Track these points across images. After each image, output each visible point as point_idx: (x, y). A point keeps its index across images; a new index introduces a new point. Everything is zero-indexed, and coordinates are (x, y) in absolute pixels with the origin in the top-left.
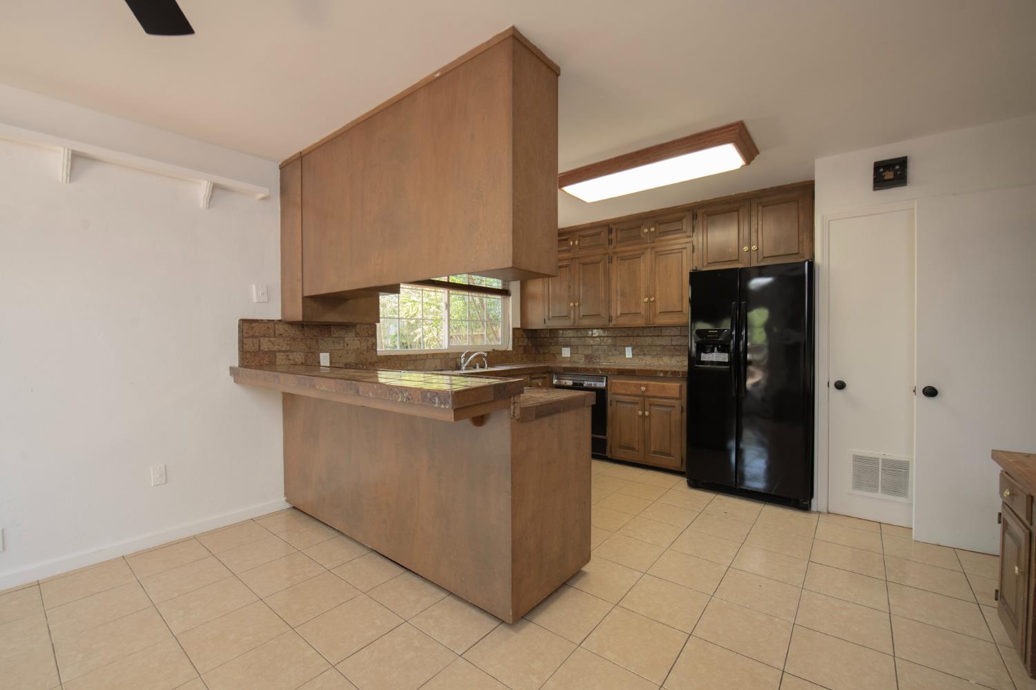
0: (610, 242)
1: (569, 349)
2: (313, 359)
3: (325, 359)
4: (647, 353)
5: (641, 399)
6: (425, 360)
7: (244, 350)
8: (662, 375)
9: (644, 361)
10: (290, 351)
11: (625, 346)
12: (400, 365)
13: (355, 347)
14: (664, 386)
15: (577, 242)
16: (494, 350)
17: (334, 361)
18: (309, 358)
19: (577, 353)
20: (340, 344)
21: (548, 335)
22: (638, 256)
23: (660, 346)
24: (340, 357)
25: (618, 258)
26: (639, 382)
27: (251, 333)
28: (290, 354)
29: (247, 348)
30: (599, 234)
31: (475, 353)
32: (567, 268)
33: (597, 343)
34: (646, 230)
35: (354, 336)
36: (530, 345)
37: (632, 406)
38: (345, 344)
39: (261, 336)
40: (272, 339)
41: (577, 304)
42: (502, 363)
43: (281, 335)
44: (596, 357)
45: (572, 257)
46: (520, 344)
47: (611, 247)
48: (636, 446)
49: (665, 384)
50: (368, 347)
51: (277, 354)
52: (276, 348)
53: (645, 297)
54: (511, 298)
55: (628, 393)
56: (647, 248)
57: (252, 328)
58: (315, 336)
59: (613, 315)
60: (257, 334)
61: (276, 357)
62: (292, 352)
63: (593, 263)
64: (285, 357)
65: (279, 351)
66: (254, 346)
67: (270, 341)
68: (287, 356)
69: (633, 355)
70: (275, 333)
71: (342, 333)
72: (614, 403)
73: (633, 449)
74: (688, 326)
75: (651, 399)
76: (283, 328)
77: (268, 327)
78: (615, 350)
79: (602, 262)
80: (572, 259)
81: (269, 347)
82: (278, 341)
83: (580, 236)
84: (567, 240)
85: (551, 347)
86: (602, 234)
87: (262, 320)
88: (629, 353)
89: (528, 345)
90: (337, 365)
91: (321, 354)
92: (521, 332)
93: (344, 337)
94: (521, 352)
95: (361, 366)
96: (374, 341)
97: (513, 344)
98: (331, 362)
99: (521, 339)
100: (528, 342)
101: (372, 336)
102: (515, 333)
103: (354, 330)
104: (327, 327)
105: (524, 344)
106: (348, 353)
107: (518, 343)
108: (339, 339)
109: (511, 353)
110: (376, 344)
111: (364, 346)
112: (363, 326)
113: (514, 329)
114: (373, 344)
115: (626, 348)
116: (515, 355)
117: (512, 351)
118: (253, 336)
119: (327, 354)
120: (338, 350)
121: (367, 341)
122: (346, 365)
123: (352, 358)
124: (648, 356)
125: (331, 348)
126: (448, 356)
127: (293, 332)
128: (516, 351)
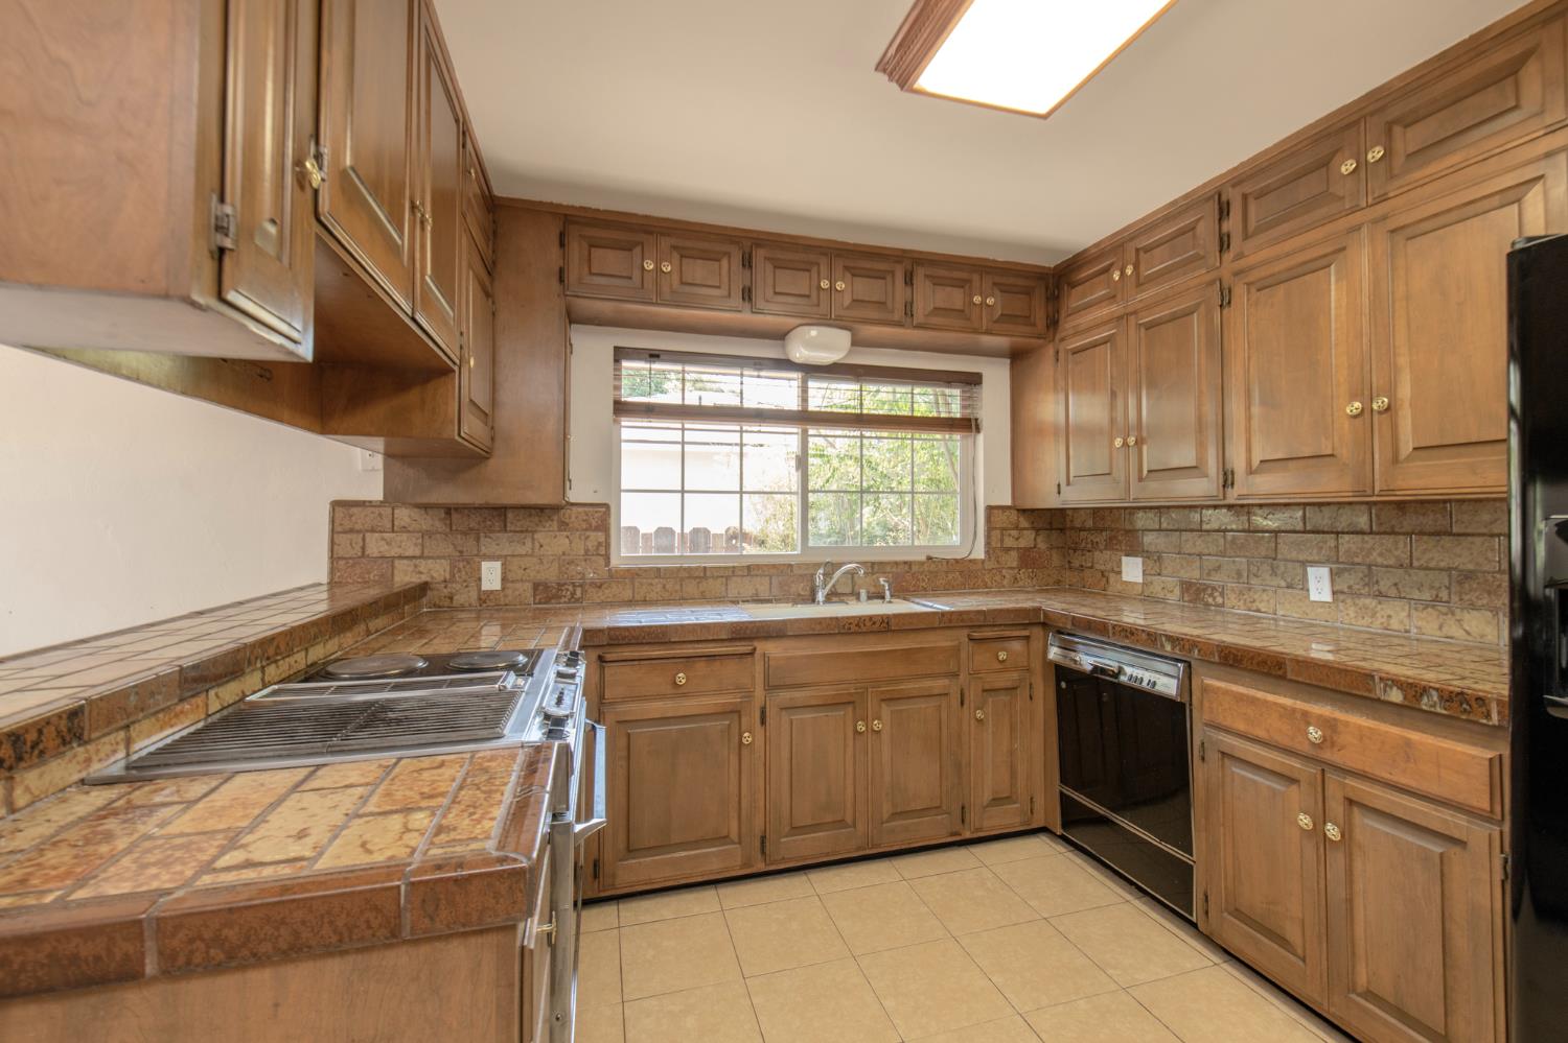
0: (1224, 243)
1: (1139, 560)
2: (467, 573)
4: (1393, 592)
5: (1314, 770)
6: (727, 578)
7: (335, 556)
8: (1396, 696)
9: (1381, 619)
10: (420, 557)
11: (1304, 564)
12: (664, 587)
13: (558, 551)
14: (1408, 743)
15: (1129, 271)
16: (929, 558)
17: (510, 576)
18: (459, 571)
19: (1161, 575)
20: (524, 544)
21: (1090, 523)
22: (1324, 262)
23: (1449, 569)
24: (525, 569)
25: (1249, 284)
26: (1299, 705)
27: (348, 525)
28: (420, 563)
29: (340, 552)
30: (1192, 228)
31: (845, 564)
32: (1109, 344)
33: (1213, 549)
34: (1348, 167)
35: (556, 528)
36: (1042, 546)
37: (1277, 786)
38: (537, 545)
39: (367, 531)
40: (387, 535)
41: (1131, 440)
42: (948, 589)
43: (404, 527)
44: (1214, 589)
45: (1122, 312)
46: (1009, 542)
47: (1228, 256)
48: (1293, 934)
49: (1414, 736)
50: (588, 550)
51: (397, 562)
52: (394, 552)
53: (1353, 397)
54: (981, 437)
55: (1261, 733)
56: (1358, 228)
57: (351, 516)
58: (471, 529)
59: (1238, 462)
60: (357, 527)
61: (393, 567)
62: (428, 558)
63: (1173, 318)
64: (411, 569)
65: (400, 557)
66: (353, 548)
67: (383, 539)
68: (416, 566)
69: (1334, 593)
70: (393, 525)
71: (527, 524)
72: (1213, 756)
73: (1283, 942)
74: (1506, 501)
75: (1349, 781)
76: (410, 516)
77: (380, 515)
78: (1274, 573)
79: (1202, 308)
80: (1120, 318)
81: (382, 549)
82: (399, 538)
83: (1137, 250)
84: (1106, 270)
85: (1097, 553)
86: (1201, 227)
87: (370, 502)
88: (1320, 585)
89: (1035, 547)
90: (518, 585)
91: (485, 565)
92: (1014, 515)
93: (534, 532)
94: (1015, 564)
95: (571, 588)
96: (602, 539)
97: (988, 544)
98: (504, 579)
99: (1014, 533)
100: (1035, 539)
101: (597, 529)
102: (992, 519)
103: (556, 518)
104: (499, 515)
105: (1023, 543)
106: (542, 563)
107: (1002, 541)
108: (523, 535)
109: (980, 566)
110: (608, 546)
111: (579, 548)
112: (574, 509)
113: (990, 509)
114: (600, 544)
115: (1311, 571)
116: (990, 570)
117: (983, 561)
118: (351, 531)
119: (497, 565)
120: (521, 556)
121: (587, 538)
122: (536, 586)
123: (550, 574)
124: (1398, 603)
125: (505, 553)
126: (791, 571)
127: (426, 522)
128: (998, 562)
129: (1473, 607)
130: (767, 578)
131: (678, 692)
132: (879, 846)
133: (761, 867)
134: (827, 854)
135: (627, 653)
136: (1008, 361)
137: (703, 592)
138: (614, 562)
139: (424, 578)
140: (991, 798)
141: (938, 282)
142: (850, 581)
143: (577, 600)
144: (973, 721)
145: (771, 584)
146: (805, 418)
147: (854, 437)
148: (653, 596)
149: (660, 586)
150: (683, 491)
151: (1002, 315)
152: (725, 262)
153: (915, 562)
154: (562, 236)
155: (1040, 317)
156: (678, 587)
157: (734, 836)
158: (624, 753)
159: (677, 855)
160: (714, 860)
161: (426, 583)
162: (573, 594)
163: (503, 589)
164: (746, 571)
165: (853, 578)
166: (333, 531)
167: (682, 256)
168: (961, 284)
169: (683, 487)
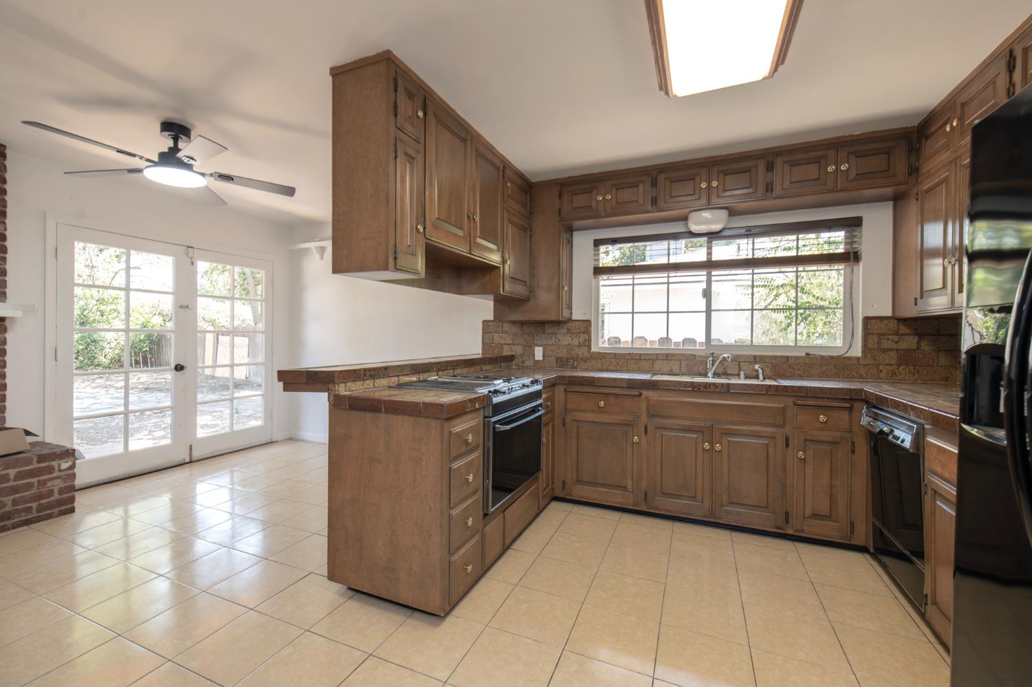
0: (1010, 92)
2: (529, 352)
3: (539, 353)
10: (512, 344)
13: (567, 343)
15: (955, 123)
17: (547, 354)
18: (527, 351)
20: (552, 339)
24: (552, 351)
27: (488, 330)
28: (512, 346)
30: (993, 82)
32: (945, 184)
35: (565, 332)
36: (925, 348)
38: (558, 340)
39: (494, 333)
40: (501, 335)
41: (953, 260)
42: (822, 377)
43: (506, 331)
45: (953, 157)
50: (580, 343)
51: (504, 346)
52: (503, 342)
54: (861, 265)
55: (947, 474)
57: (489, 327)
58: (532, 333)
60: (491, 331)
61: (503, 348)
62: (515, 345)
64: (508, 349)
65: (506, 344)
66: (490, 340)
67: (499, 336)
68: (510, 348)
70: (503, 329)
71: (553, 330)
76: (509, 326)
77: (499, 325)
80: (951, 162)
81: (499, 340)
82: (505, 336)
83: (962, 105)
84: (945, 124)
89: (918, 349)
90: (549, 358)
91: (536, 348)
92: (894, 324)
93: (556, 334)
94: (893, 362)
95: (572, 361)
96: (587, 338)
97: (865, 345)
98: (544, 356)
99: (895, 338)
100: (918, 343)
101: (584, 332)
102: (869, 326)
103: (565, 327)
104: (541, 324)
105: (903, 345)
106: (559, 349)
107: (879, 343)
108: (551, 335)
109: (855, 362)
110: (590, 341)
111: (576, 342)
112: (574, 323)
113: (867, 320)
114: (585, 340)
116: (866, 365)
117: (858, 359)
118: (489, 332)
119: (541, 348)
120: (550, 345)
121: (579, 337)
122: (557, 359)
123: (563, 353)
125: (544, 343)
126: (695, 359)
127: (515, 329)
128: (874, 359)
130: (678, 362)
131: (600, 410)
132: (720, 519)
133: (644, 508)
134: (684, 513)
135: (578, 388)
136: (892, 203)
137: (639, 367)
138: (594, 349)
139: (513, 353)
140: (811, 514)
141: (793, 164)
142: (737, 367)
143: (575, 368)
144: (796, 459)
145: (680, 365)
146: (710, 265)
147: (748, 274)
148: (612, 368)
149: (615, 363)
150: (633, 313)
151: (857, 175)
152: (641, 187)
153: (791, 357)
154: (560, 193)
155: (901, 168)
156: (625, 364)
157: (630, 487)
158: (576, 435)
159: (600, 489)
160: (617, 498)
161: (514, 355)
162: (573, 364)
163: (543, 360)
164: (665, 357)
165: (739, 365)
166: (483, 333)
167: (617, 189)
168: (816, 161)
169: (633, 310)
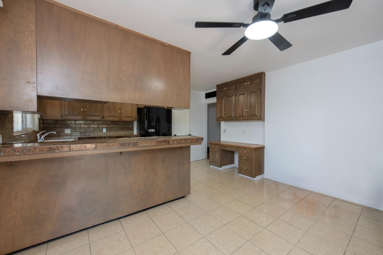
1: (69, 129)
9: (111, 133)
19: (75, 131)
23: (118, 128)
44: (87, 133)
59: (105, 116)
69: (106, 131)
78: (98, 129)
113: (40, 119)
115: (103, 129)
124: (113, 131)
129: (120, 131)
